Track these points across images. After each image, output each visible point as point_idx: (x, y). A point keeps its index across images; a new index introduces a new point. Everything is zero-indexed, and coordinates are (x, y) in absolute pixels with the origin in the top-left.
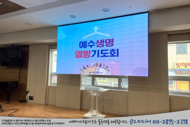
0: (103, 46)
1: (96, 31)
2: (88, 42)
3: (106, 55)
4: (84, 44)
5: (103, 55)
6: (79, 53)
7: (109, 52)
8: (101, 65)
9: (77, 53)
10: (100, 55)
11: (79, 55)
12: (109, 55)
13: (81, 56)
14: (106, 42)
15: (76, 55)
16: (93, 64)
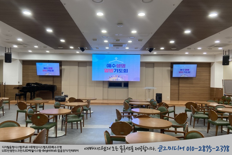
0: (120, 67)
1: (116, 59)
2: (112, 65)
3: (122, 71)
4: (109, 66)
5: (120, 71)
7: (123, 70)
8: (119, 76)
10: (119, 71)
12: (123, 71)
14: (122, 66)
15: (105, 71)
16: (115, 76)
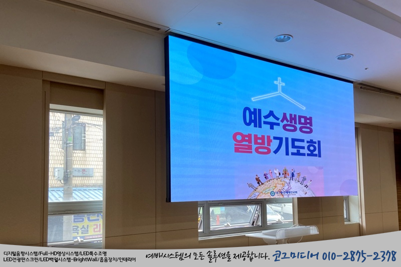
0: (295, 130)
1: (280, 89)
2: (264, 113)
6: (243, 140)
9: (239, 138)
11: (243, 145)
13: (250, 147)
14: (300, 122)
15: (235, 145)
16: (277, 172)
